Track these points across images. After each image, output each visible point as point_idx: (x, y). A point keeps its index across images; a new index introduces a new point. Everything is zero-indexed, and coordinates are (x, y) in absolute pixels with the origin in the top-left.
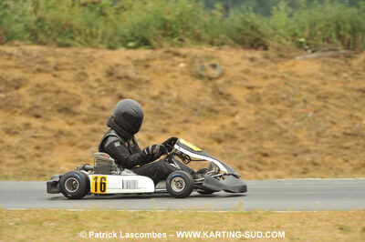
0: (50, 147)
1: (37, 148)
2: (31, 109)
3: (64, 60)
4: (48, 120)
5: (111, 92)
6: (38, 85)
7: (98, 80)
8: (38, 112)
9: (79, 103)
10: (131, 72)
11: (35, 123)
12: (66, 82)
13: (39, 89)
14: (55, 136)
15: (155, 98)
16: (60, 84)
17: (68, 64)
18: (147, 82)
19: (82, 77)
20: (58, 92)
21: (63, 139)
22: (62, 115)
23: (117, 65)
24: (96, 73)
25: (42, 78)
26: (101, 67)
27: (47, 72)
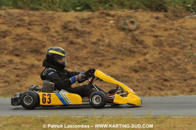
0: (26, 76)
1: (17, 76)
2: (13, 51)
3: (34, 18)
4: (24, 58)
5: (65, 39)
6: (17, 35)
7: (57, 32)
8: (18, 52)
9: (44, 46)
10: (78, 26)
11: (16, 60)
12: (36, 33)
13: (19, 37)
14: (29, 68)
15: (94, 43)
16: (32, 34)
17: (37, 21)
18: (89, 33)
19: (46, 30)
20: (31, 39)
21: (34, 70)
22: (33, 55)
23: (70, 22)
24: (55, 27)
25: (21, 31)
26: (59, 23)
27: (24, 26)
